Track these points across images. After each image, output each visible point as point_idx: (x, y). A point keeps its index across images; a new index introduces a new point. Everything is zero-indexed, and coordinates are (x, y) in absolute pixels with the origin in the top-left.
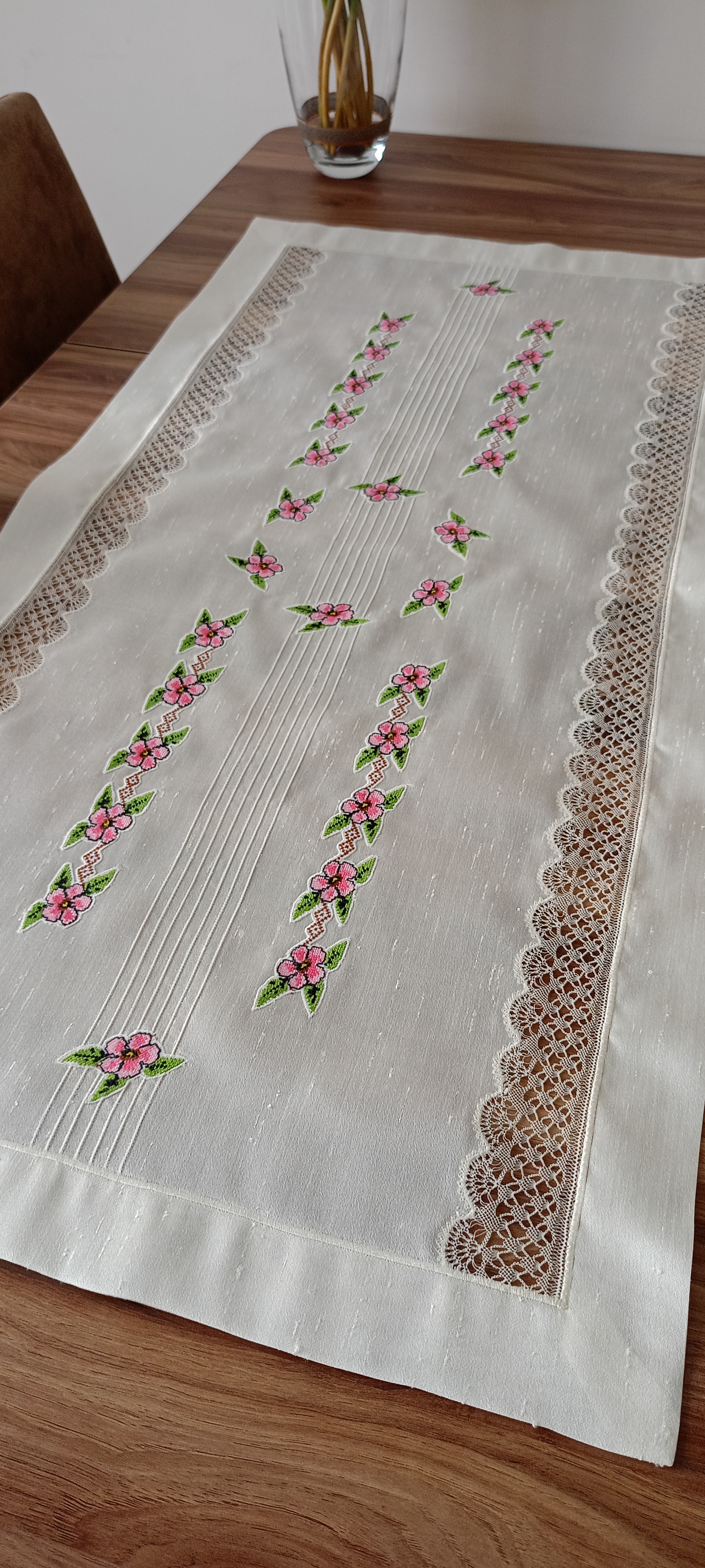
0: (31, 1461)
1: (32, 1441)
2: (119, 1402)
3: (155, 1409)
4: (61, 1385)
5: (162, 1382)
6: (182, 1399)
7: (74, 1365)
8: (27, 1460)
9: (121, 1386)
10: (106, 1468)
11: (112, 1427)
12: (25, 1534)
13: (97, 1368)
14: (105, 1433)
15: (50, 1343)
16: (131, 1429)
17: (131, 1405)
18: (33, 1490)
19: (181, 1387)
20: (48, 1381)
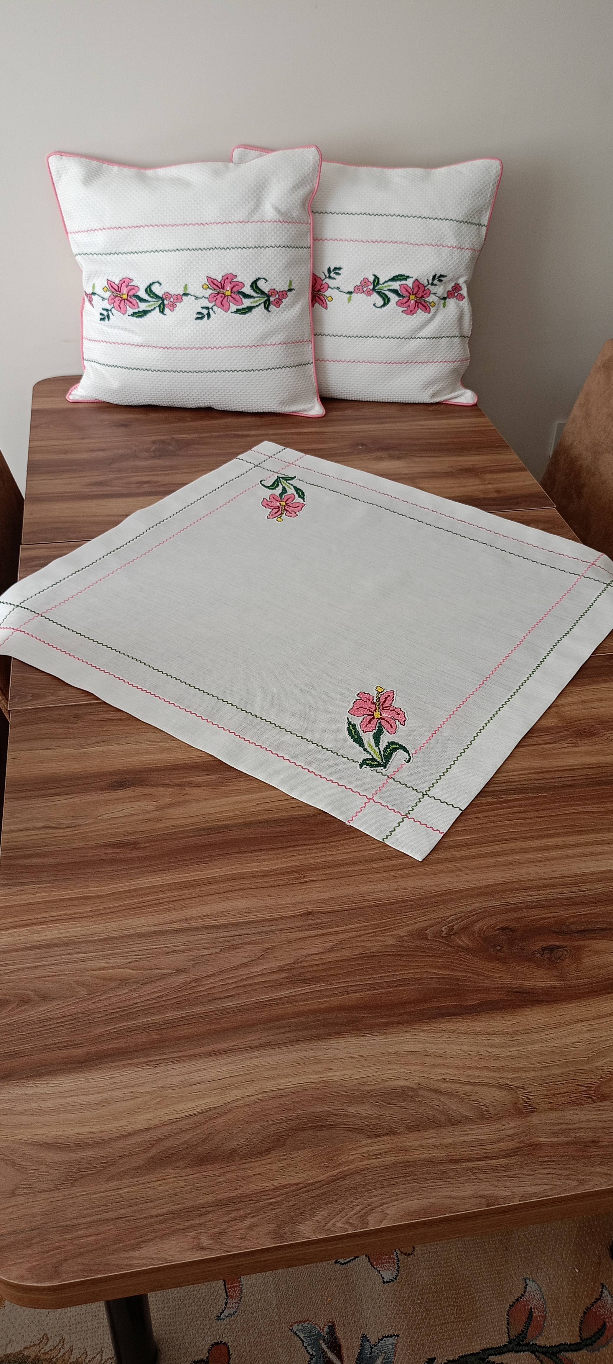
0: (553, 1081)
1: (545, 1073)
2: (568, 1041)
3: (586, 1036)
4: (537, 1046)
5: (579, 1024)
6: (593, 1027)
7: (535, 1036)
8: (551, 1081)
9: (563, 1034)
10: (587, 1067)
11: (575, 1051)
12: (577, 1107)
13: (546, 1033)
14: (574, 1054)
15: (515, 1033)
16: (583, 1048)
17: (575, 1039)
18: (564, 1090)
19: (589, 1023)
20: (529, 1048)
